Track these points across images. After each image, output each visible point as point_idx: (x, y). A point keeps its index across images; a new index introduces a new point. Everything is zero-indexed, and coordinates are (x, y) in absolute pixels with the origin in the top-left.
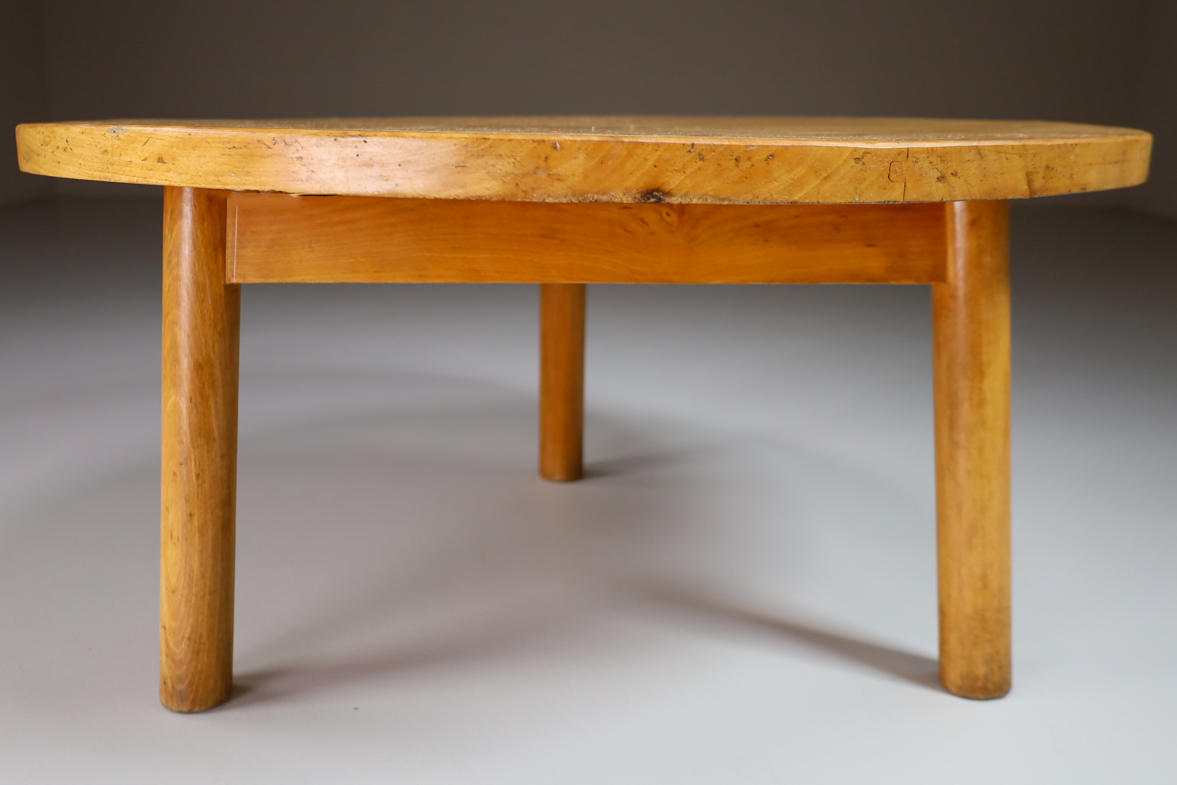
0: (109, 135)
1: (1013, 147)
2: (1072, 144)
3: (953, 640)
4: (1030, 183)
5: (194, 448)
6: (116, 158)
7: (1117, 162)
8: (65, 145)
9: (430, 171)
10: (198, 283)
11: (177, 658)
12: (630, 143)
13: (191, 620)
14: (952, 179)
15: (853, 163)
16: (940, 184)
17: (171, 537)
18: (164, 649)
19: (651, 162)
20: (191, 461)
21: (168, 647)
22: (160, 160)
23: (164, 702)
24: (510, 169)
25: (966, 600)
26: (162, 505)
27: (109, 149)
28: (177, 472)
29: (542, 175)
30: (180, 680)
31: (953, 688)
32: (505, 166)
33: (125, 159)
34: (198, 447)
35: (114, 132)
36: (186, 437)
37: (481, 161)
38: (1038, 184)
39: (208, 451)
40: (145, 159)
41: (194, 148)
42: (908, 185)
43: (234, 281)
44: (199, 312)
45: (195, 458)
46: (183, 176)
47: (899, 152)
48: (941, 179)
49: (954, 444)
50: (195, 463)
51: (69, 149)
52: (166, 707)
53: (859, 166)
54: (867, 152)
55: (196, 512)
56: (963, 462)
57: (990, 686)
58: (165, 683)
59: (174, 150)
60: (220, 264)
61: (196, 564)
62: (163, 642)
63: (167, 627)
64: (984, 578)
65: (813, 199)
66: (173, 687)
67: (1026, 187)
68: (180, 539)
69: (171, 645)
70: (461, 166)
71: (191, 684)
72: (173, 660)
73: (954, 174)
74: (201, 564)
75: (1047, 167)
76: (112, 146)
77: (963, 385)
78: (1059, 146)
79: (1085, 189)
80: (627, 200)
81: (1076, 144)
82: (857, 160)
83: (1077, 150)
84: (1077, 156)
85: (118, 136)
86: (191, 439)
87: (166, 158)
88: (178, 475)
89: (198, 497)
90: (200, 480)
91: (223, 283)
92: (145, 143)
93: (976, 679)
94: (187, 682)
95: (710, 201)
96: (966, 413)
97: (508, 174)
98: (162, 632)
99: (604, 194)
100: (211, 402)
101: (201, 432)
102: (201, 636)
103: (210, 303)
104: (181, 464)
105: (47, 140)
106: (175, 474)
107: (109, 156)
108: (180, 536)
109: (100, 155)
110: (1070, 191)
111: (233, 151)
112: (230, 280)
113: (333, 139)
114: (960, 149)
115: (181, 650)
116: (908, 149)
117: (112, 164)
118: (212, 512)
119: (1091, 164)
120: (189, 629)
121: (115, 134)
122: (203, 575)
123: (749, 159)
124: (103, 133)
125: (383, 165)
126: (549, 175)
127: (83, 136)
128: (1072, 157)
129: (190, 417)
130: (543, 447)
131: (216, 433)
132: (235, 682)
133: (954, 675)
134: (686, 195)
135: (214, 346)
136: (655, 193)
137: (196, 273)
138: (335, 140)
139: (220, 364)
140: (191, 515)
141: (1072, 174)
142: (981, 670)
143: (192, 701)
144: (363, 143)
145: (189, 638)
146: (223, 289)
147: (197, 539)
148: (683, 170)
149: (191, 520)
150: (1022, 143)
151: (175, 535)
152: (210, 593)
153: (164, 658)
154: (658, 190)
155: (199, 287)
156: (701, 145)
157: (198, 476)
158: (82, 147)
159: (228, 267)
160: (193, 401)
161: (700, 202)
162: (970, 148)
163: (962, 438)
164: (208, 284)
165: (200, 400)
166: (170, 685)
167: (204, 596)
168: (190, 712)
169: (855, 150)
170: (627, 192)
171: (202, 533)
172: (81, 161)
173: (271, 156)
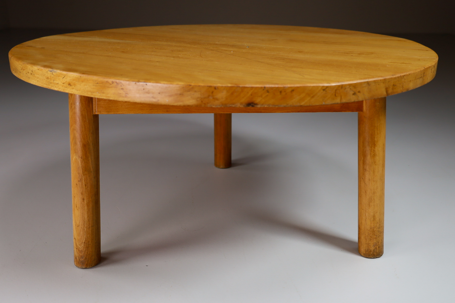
0: (49, 72)
1: (381, 80)
2: (403, 76)
3: (363, 237)
4: (387, 92)
5: (84, 175)
6: (52, 81)
7: (421, 77)
8: (31, 72)
9: (171, 96)
10: (83, 115)
11: (80, 250)
12: (242, 87)
13: (85, 236)
14: (358, 94)
15: (322, 91)
16: (354, 96)
17: (76, 207)
18: (75, 246)
19: (250, 93)
20: (83, 180)
21: (77, 246)
22: (69, 84)
23: (76, 265)
24: (199, 96)
25: (368, 224)
26: (72, 195)
27: (49, 77)
28: (77, 183)
29: (211, 98)
30: (82, 257)
31: (363, 255)
32: (198, 95)
33: (55, 82)
34: (85, 175)
35: (51, 71)
36: (81, 171)
37: (189, 93)
38: (390, 91)
39: (89, 176)
40: (64, 83)
41: (83, 82)
42: (342, 97)
43: (97, 113)
44: (84, 125)
45: (84, 179)
46: (78, 91)
47: (339, 86)
48: (354, 94)
49: (365, 170)
50: (84, 181)
51: (33, 74)
52: (77, 266)
53: (324, 92)
54: (327, 87)
55: (85, 198)
56: (367, 176)
57: (375, 254)
58: (76, 258)
59: (75, 81)
60: (91, 107)
61: (86, 217)
62: (75, 244)
63: (76, 238)
64: (374, 216)
65: (308, 104)
66: (79, 260)
67: (385, 93)
68: (80, 208)
69: (78, 245)
70: (181, 95)
71: (86, 258)
72: (79, 250)
73: (359, 92)
74: (88, 217)
75: (394, 85)
76: (51, 76)
77: (368, 149)
78: (398, 77)
79: (408, 90)
80: (242, 106)
81: (405, 75)
82: (324, 90)
83: (405, 77)
84: (405, 79)
85: (52, 73)
86: (83, 172)
87: (72, 84)
88: (78, 185)
89: (86, 193)
90: (87, 186)
91: (92, 114)
92: (63, 78)
93: (371, 251)
94: (84, 258)
95: (271, 106)
96: (369, 158)
97: (198, 98)
98: (74, 240)
99: (233, 104)
100: (90, 158)
101: (86, 169)
102: (89, 242)
103: (88, 122)
104: (79, 181)
105: (24, 68)
106: (77, 184)
107: (49, 80)
108: (80, 207)
109: (46, 79)
110: (402, 92)
111: (97, 84)
112: (95, 113)
113: (134, 83)
114: (361, 83)
115: (81, 247)
116: (342, 85)
117: (51, 83)
118: (91, 198)
119: (410, 81)
120: (84, 239)
121: (51, 73)
122: (89, 221)
123: (285, 91)
124: (47, 71)
125: (153, 93)
126: (214, 98)
127: (39, 71)
128: (403, 80)
129: (82, 164)
130: (216, 155)
131: (92, 170)
132: (102, 256)
133: (363, 250)
134: (262, 104)
135: (90, 138)
136: (252, 104)
137: (81, 111)
138: (135, 83)
139: (92, 144)
140: (83, 199)
141: (403, 86)
142: (372, 248)
143: (87, 264)
144: (146, 85)
145: (84, 243)
146: (92, 117)
147: (86, 208)
148: (261, 96)
149: (83, 201)
150: (384, 78)
151: (78, 206)
152: (92, 227)
153: (75, 249)
154: (252, 103)
155: (83, 116)
156: (268, 87)
157: (85, 185)
158: (39, 75)
159: (94, 108)
160: (83, 158)
161: (268, 107)
162: (365, 82)
163: (367, 168)
164: (86, 115)
165: (85, 158)
166: (78, 259)
167: (89, 228)
168: (86, 268)
169: (323, 86)
170: (241, 104)
171: (88, 206)
172: (38, 80)
173: (112, 87)
